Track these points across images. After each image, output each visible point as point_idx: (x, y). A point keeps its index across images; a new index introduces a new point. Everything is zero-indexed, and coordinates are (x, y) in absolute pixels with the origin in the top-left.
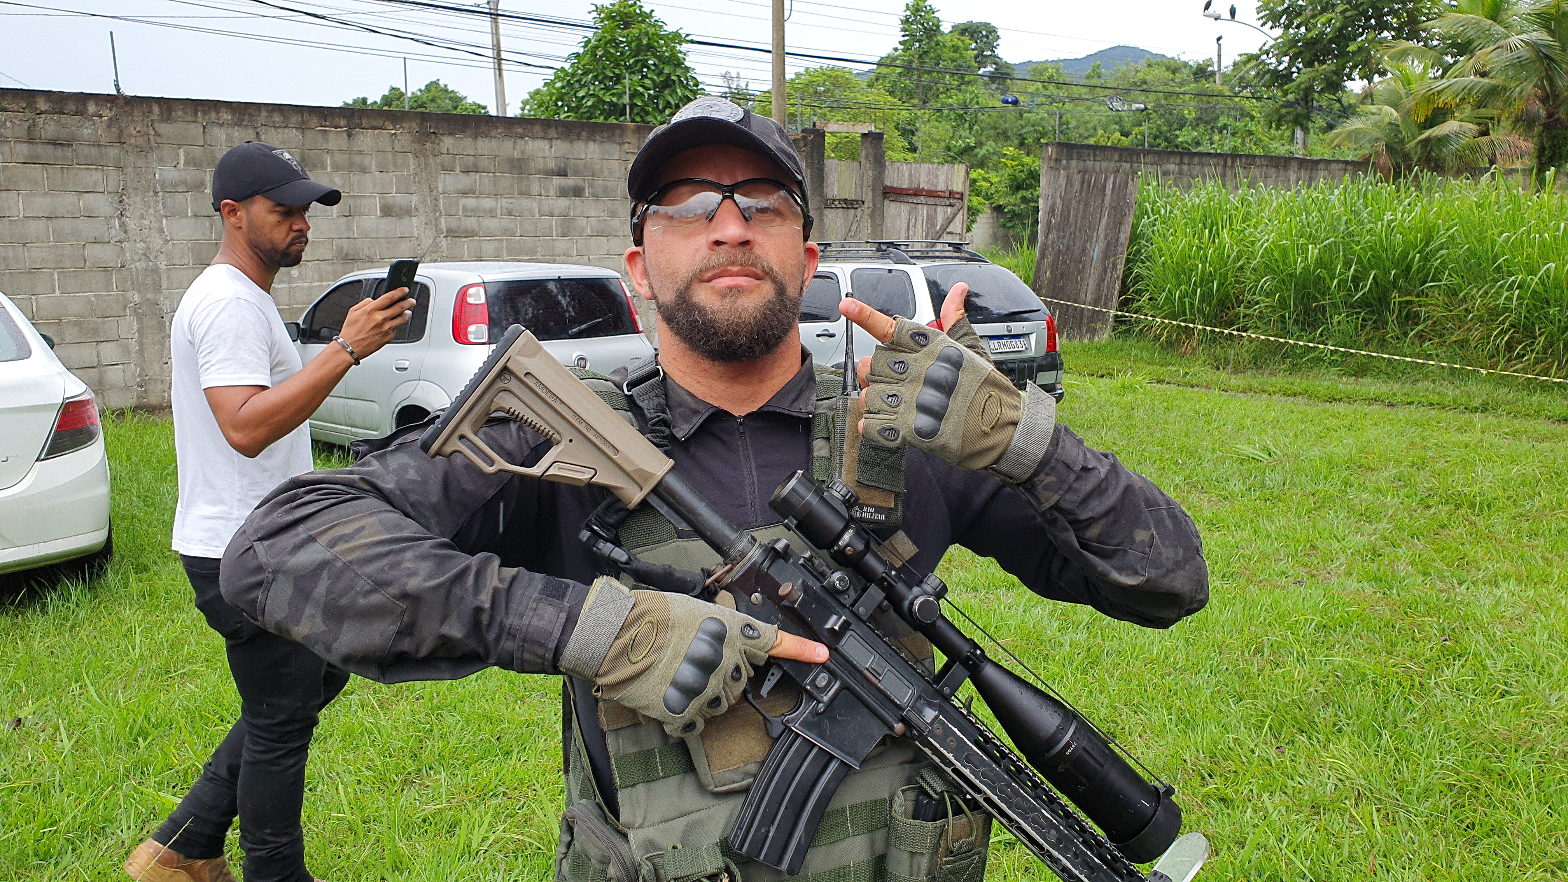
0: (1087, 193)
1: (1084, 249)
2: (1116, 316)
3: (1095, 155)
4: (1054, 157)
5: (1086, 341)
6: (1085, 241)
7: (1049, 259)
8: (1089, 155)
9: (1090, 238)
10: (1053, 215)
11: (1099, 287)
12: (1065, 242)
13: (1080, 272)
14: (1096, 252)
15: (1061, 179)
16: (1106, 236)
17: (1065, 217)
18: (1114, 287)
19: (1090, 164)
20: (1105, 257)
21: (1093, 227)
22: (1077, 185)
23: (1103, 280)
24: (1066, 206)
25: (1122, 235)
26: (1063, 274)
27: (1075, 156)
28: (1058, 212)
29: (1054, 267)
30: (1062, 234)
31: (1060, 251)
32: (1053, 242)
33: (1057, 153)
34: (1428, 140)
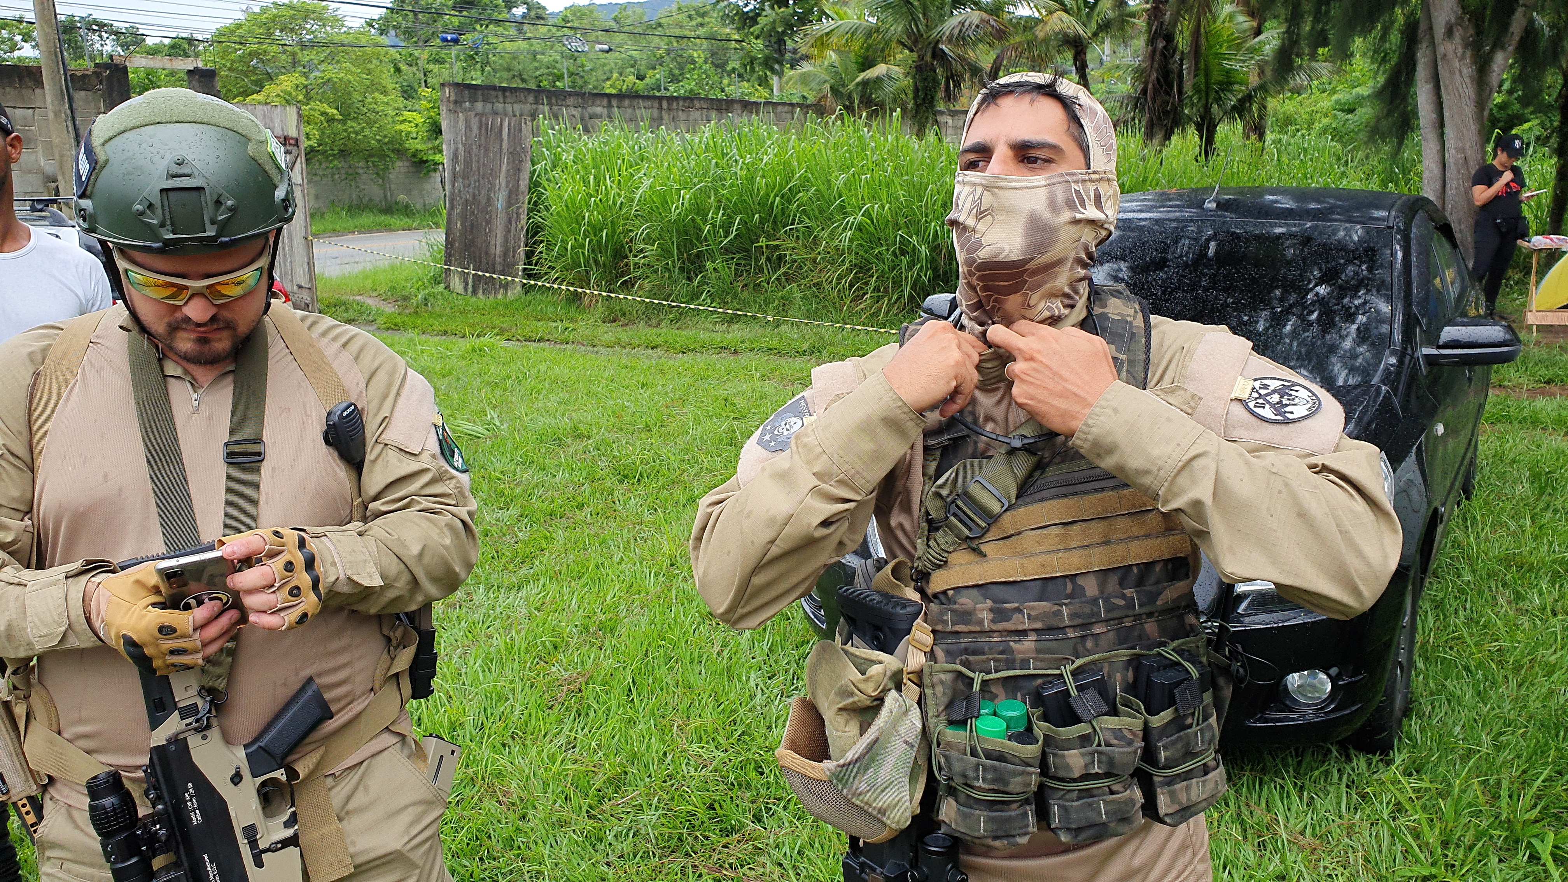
0: (486, 137)
1: (489, 199)
2: (525, 269)
3: (505, 97)
4: (452, 99)
5: (500, 296)
6: (489, 190)
7: (458, 210)
8: (497, 96)
9: (493, 185)
10: (457, 162)
11: (506, 240)
12: (471, 190)
13: (488, 222)
14: (500, 201)
15: (460, 123)
16: (508, 183)
17: (468, 164)
18: (519, 239)
19: (499, 106)
20: (509, 204)
21: (494, 174)
22: (475, 130)
23: (509, 231)
24: (468, 152)
25: (521, 182)
26: (472, 226)
27: (480, 98)
28: (461, 158)
29: (464, 218)
30: (467, 182)
31: (467, 200)
32: (460, 191)
33: (456, 94)
34: (865, 83)
